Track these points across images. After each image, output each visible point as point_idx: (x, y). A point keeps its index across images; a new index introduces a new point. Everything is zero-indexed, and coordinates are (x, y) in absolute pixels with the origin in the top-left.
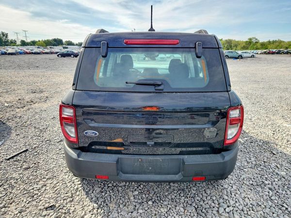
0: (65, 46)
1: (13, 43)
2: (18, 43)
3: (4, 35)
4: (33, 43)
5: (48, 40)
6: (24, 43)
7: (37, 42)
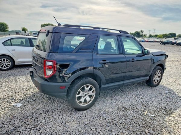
0: (176, 38)
1: (145, 36)
2: (148, 36)
3: (141, 32)
4: (156, 36)
5: (165, 34)
6: (150, 36)
7: (158, 35)
